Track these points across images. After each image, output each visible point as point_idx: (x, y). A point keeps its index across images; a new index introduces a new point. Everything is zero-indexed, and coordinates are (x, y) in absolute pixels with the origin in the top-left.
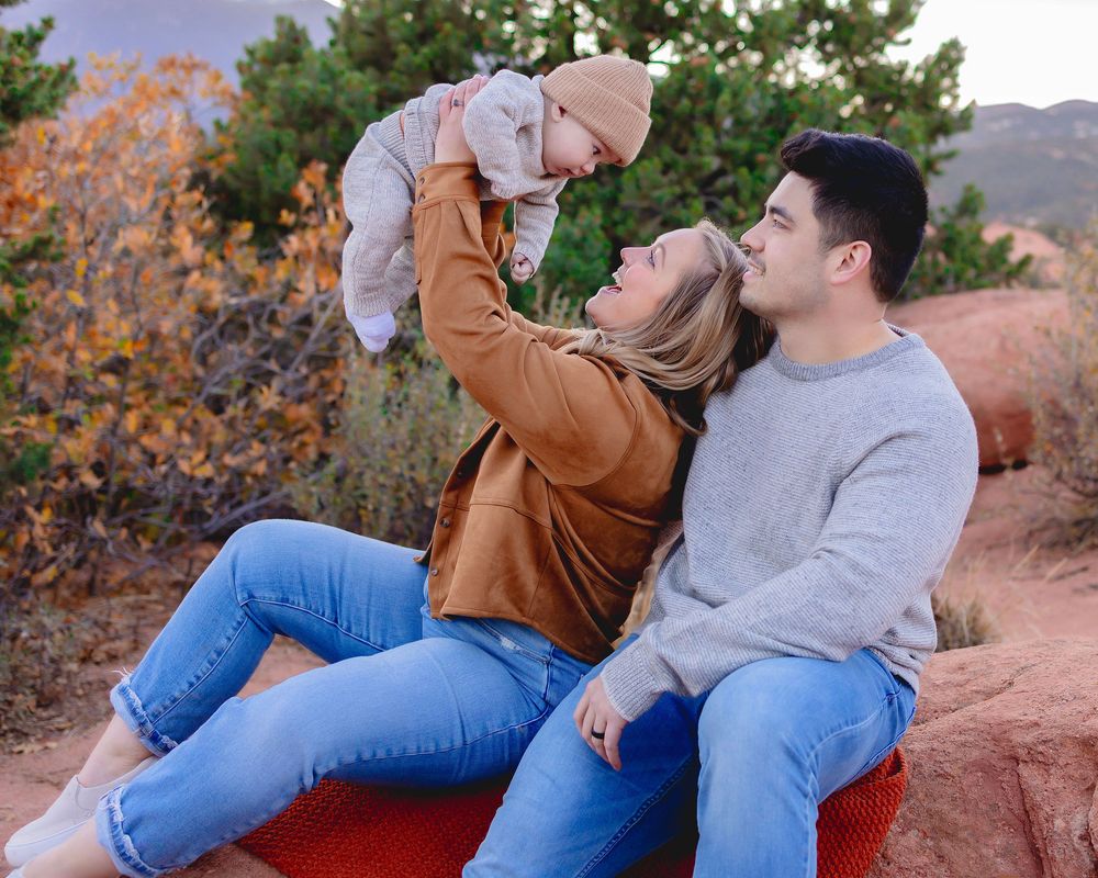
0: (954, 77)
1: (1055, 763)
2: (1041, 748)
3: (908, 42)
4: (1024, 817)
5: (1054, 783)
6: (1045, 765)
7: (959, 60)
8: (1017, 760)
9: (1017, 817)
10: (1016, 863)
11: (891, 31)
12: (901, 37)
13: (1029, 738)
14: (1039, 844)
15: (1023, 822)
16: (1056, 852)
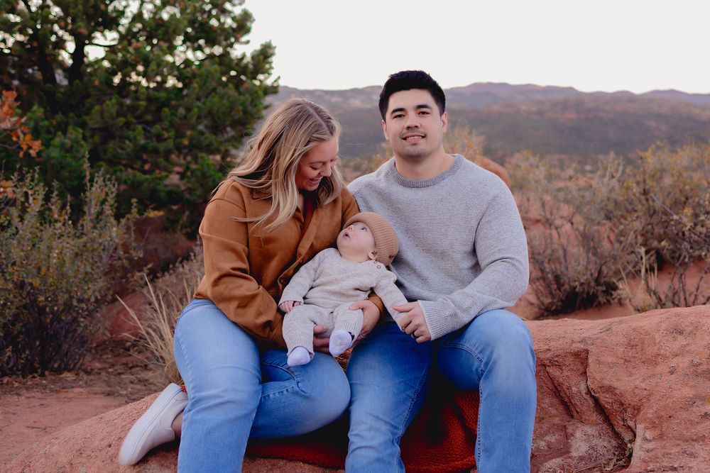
0: (270, 63)
1: (565, 365)
2: (556, 359)
3: (248, 42)
4: (555, 390)
5: (566, 373)
6: (559, 366)
7: (272, 54)
8: (545, 366)
9: (552, 390)
10: (557, 409)
11: (239, 36)
12: (244, 39)
13: (549, 355)
14: (566, 400)
15: (555, 392)
16: (576, 401)
